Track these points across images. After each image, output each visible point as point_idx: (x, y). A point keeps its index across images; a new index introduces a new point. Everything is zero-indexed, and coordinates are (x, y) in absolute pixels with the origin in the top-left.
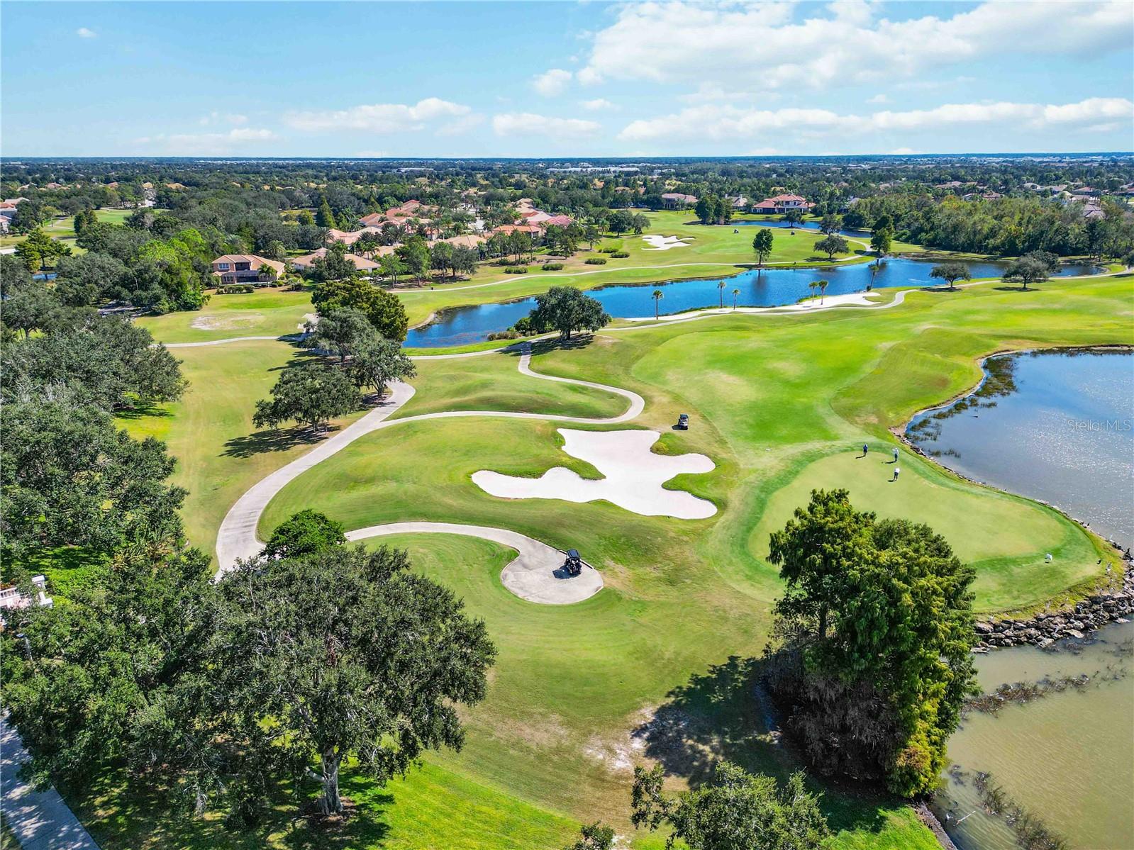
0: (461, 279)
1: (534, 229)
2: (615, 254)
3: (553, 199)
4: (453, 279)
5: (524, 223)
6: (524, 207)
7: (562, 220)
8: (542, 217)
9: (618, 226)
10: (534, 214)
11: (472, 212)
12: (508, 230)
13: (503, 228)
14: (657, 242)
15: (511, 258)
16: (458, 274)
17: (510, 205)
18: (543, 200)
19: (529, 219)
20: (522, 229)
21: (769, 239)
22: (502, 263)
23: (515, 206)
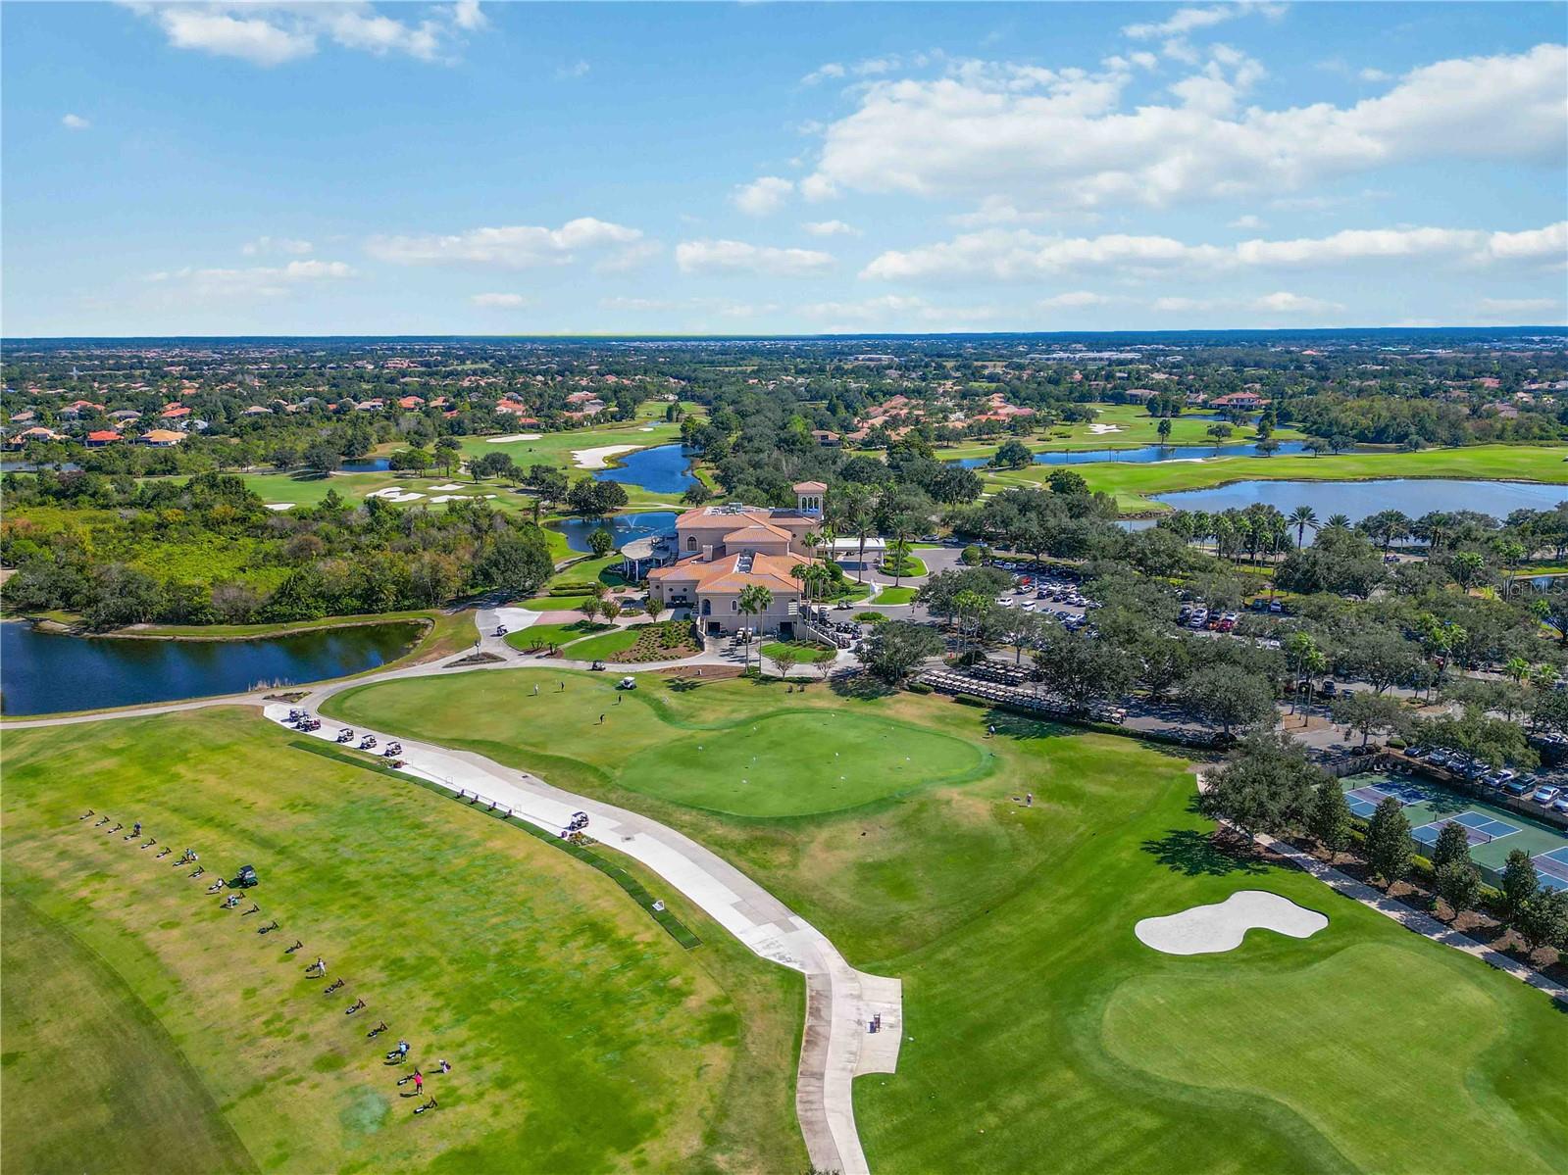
0: (952, 447)
1: (1003, 418)
2: (1061, 436)
3: (1023, 394)
4: (947, 447)
5: (996, 413)
6: (996, 401)
7: (1026, 411)
8: (1011, 409)
9: (1070, 417)
10: (1005, 407)
11: (950, 404)
12: (983, 418)
13: (979, 417)
14: (1099, 428)
15: (985, 437)
16: (950, 444)
17: (984, 399)
18: (1013, 394)
19: (1000, 411)
20: (993, 418)
21: (1169, 426)
22: (978, 440)
23: (989, 400)
